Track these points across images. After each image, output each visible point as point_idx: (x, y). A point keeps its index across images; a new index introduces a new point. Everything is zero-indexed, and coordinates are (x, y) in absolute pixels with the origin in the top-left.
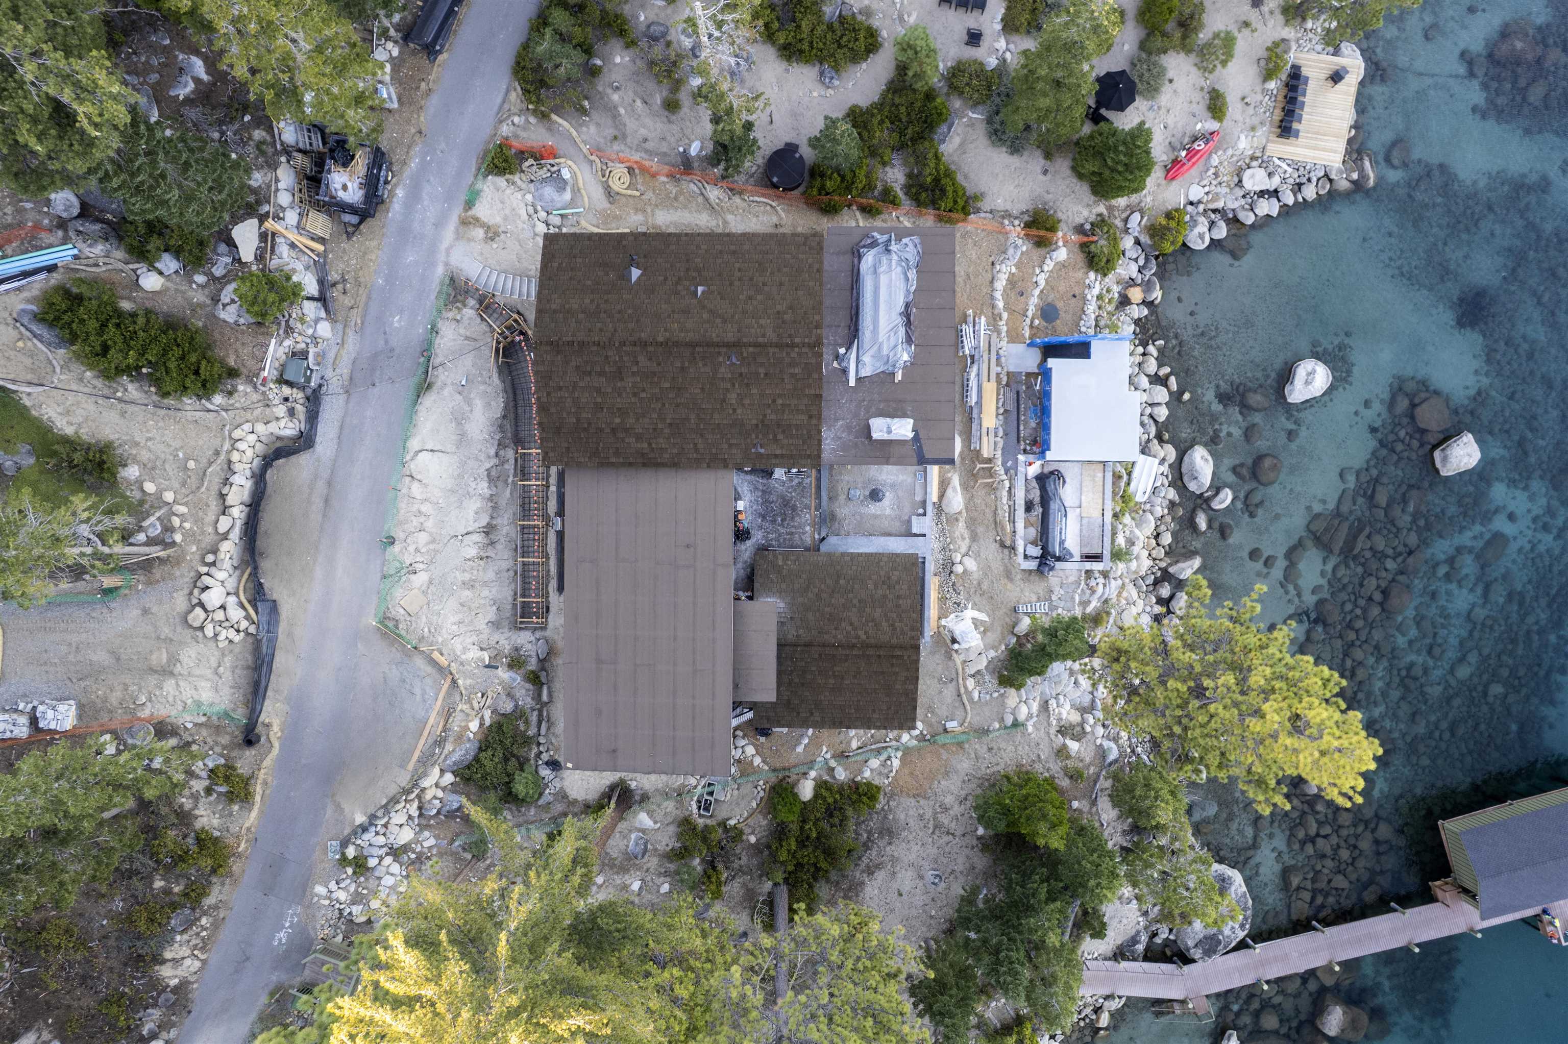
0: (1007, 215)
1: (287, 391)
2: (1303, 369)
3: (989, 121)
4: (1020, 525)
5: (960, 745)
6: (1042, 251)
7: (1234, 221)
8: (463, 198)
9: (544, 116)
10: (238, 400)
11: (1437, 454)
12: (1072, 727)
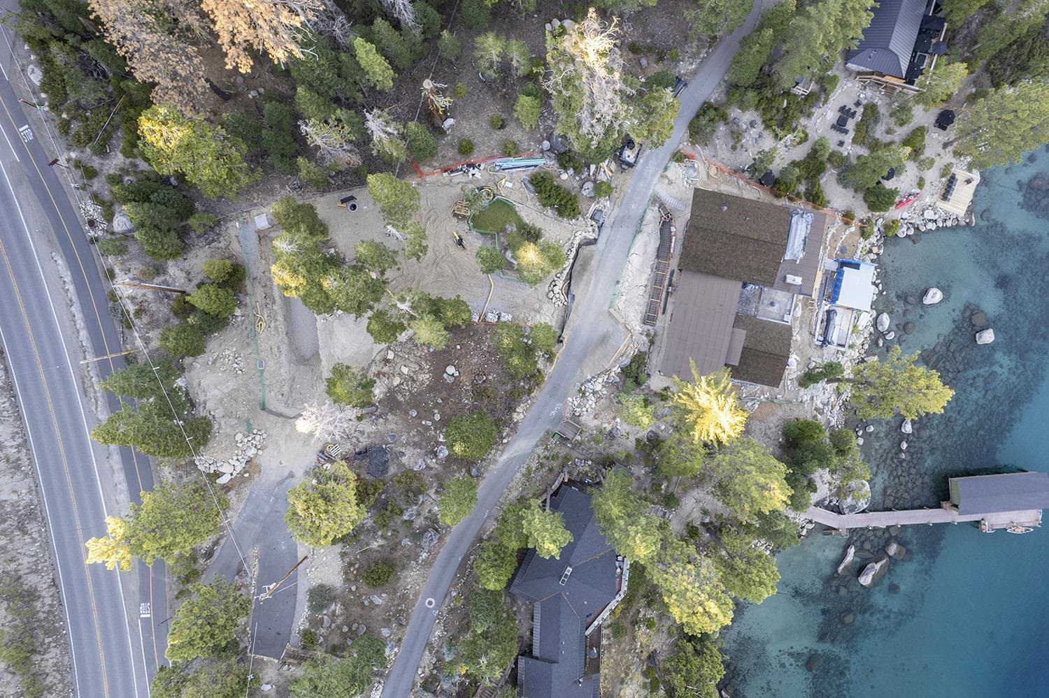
0: (837, 210)
1: (594, 223)
2: (932, 291)
3: (839, 175)
4: (818, 327)
5: (780, 405)
6: (846, 226)
7: (917, 229)
8: (663, 167)
9: (693, 144)
10: (579, 223)
11: (977, 335)
12: (820, 409)
